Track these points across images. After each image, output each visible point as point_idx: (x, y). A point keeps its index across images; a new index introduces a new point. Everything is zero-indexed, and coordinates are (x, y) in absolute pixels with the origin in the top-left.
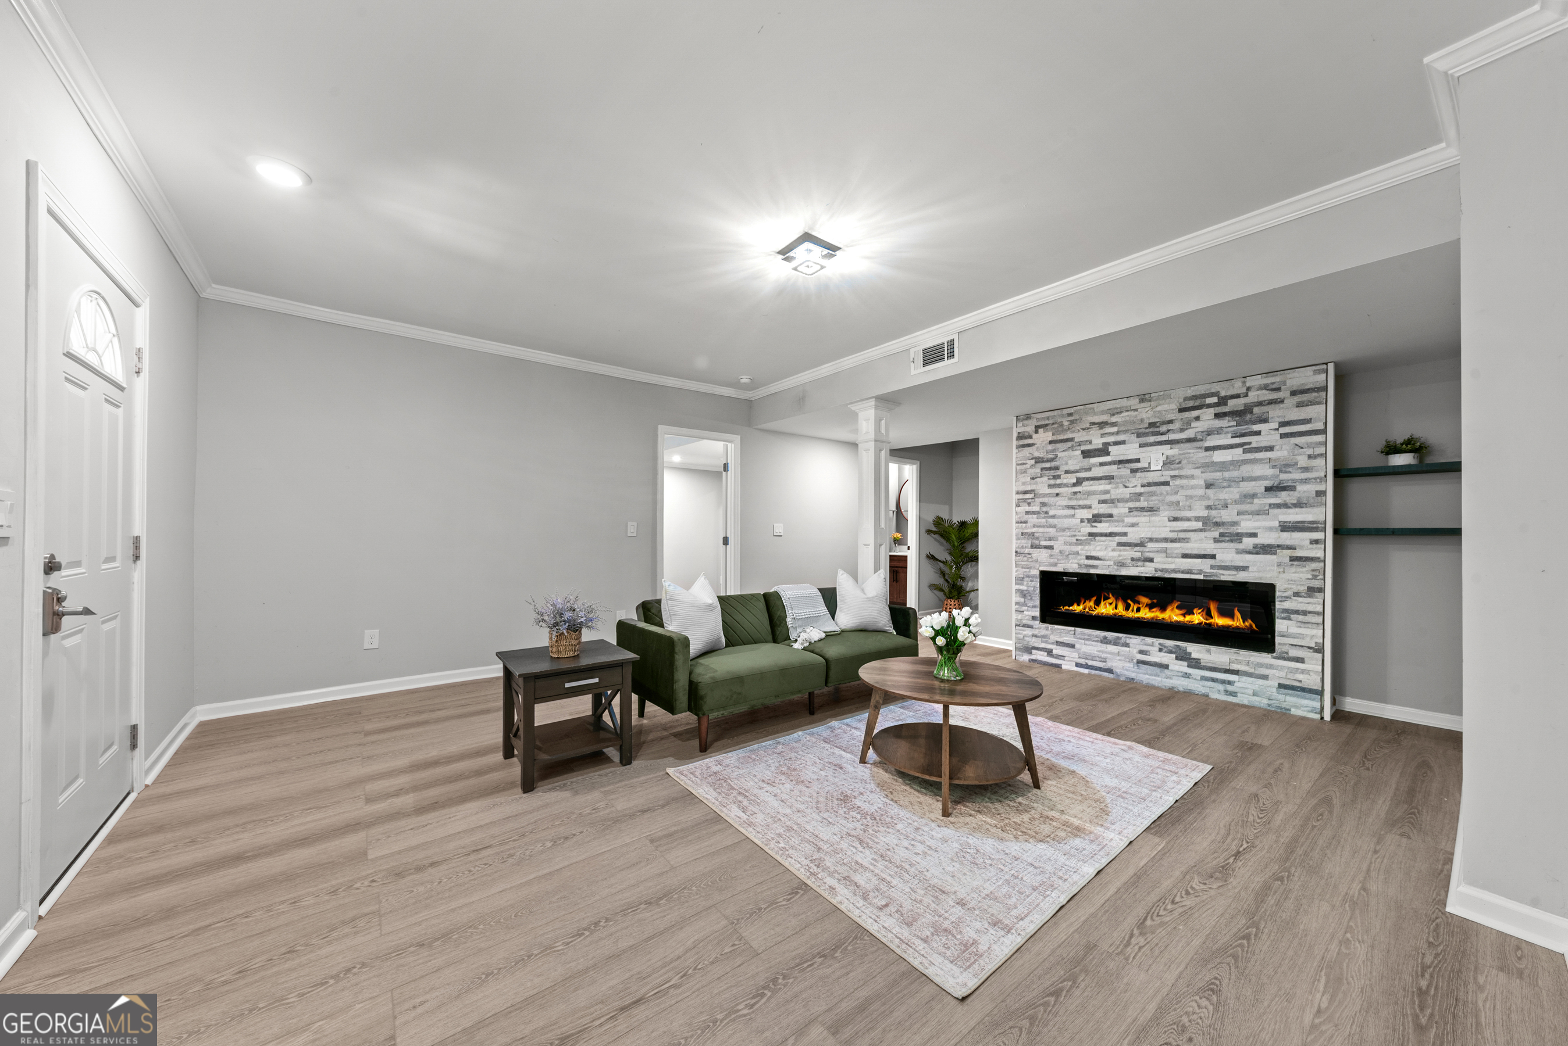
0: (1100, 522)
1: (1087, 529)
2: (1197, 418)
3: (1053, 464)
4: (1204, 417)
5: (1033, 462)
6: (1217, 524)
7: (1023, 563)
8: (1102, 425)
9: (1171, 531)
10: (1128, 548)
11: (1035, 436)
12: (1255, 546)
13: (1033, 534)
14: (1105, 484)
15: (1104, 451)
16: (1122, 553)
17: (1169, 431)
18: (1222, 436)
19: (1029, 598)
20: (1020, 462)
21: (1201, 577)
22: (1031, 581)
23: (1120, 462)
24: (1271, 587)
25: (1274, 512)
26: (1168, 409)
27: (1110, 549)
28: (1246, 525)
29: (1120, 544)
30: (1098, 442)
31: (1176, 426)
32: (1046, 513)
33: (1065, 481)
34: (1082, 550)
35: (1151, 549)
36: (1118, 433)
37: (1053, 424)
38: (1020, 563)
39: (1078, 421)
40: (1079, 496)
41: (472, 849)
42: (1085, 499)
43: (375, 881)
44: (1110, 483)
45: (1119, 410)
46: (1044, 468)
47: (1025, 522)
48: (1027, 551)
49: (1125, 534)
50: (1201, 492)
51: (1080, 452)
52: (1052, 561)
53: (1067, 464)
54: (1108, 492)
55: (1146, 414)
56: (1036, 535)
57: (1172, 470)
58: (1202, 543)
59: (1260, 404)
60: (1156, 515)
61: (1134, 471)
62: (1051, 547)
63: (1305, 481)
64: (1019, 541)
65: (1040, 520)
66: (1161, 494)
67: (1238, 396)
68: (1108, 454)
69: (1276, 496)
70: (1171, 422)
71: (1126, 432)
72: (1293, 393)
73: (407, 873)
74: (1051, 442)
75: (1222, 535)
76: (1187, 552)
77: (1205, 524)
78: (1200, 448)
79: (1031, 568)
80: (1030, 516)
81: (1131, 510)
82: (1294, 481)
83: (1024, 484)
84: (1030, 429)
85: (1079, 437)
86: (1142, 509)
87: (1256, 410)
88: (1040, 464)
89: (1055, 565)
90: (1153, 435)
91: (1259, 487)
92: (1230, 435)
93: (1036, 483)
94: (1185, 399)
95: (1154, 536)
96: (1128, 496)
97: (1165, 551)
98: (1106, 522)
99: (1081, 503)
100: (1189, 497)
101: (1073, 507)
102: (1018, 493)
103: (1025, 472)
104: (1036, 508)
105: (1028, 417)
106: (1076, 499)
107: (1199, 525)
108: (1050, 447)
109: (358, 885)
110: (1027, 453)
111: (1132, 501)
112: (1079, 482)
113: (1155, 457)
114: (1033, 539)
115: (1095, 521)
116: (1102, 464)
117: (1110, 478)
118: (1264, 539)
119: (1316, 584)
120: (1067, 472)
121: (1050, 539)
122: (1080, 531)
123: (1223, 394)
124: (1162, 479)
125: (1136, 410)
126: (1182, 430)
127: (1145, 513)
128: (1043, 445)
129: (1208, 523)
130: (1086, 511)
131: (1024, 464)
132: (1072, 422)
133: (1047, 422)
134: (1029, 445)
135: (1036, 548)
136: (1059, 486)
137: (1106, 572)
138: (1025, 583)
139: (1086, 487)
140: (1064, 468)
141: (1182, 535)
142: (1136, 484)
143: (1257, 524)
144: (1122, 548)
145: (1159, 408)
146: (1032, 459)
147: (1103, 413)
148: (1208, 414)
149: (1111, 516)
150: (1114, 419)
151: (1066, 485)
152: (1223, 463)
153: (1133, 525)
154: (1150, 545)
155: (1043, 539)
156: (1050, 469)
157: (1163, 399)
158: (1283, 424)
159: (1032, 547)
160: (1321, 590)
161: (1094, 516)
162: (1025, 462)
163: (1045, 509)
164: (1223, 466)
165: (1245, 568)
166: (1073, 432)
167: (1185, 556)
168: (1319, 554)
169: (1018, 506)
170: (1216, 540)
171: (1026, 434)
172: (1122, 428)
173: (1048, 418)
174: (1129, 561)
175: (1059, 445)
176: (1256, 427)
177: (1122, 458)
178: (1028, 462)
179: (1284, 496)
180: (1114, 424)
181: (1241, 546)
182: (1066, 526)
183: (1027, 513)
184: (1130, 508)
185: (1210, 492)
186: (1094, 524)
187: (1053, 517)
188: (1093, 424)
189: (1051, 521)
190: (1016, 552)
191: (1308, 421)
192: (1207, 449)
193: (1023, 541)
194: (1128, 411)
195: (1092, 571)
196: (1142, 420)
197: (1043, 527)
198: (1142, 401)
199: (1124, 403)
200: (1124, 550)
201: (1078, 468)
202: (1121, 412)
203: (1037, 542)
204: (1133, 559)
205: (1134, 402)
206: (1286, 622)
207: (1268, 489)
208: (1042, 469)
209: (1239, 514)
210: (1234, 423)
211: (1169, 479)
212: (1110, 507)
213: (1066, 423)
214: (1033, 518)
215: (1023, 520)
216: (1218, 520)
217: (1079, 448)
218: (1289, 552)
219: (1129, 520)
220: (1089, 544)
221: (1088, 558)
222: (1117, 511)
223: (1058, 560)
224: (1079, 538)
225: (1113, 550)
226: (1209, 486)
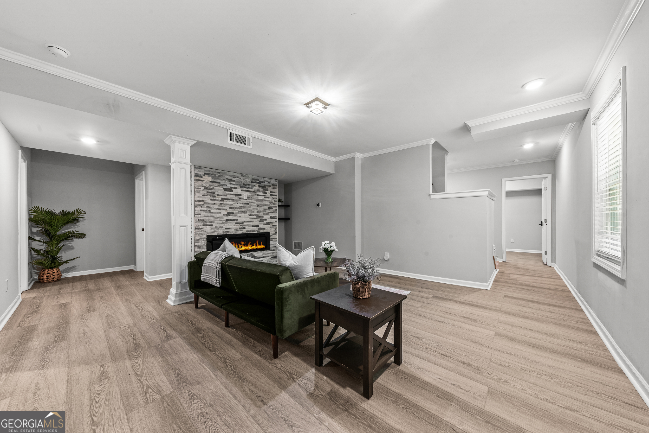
0: (230, 215)
1: (225, 218)
2: (255, 186)
3: (212, 191)
4: (256, 186)
5: (203, 188)
6: (260, 217)
7: (199, 233)
8: (230, 180)
9: (250, 219)
10: (238, 224)
11: (203, 177)
12: (267, 223)
13: (203, 220)
14: (231, 202)
15: (230, 190)
16: (237, 226)
17: (248, 187)
18: (260, 192)
19: (202, 248)
20: (197, 187)
21: (256, 232)
22: (203, 240)
23: (236, 195)
24: (269, 233)
25: (269, 214)
26: (248, 180)
27: (233, 225)
28: (265, 217)
29: (236, 223)
30: (229, 186)
31: (250, 186)
32: (210, 211)
33: (217, 199)
34: (224, 226)
35: (245, 225)
36: (235, 184)
37: (212, 174)
38: (197, 233)
39: (222, 176)
40: (222, 205)
41: (446, 358)
42: (225, 207)
43: (489, 374)
44: (233, 202)
45: (235, 177)
46: (208, 192)
47: (200, 215)
48: (201, 227)
49: (237, 220)
50: (256, 207)
51: (222, 188)
52: (212, 231)
53: (218, 192)
54: (232, 205)
55: (243, 180)
56: (205, 220)
57: (250, 200)
58: (256, 222)
59: (267, 186)
60: (246, 214)
61: (240, 198)
62: (212, 225)
63: (274, 207)
64: (197, 223)
65: (207, 214)
66: (247, 207)
67: (263, 182)
68: (232, 191)
69: (270, 210)
70: (249, 185)
71: (237, 185)
72: (272, 185)
73: (475, 367)
74: (211, 182)
75: (260, 220)
76: (253, 225)
77: (257, 217)
78: (256, 194)
79: (202, 235)
80: (202, 212)
81: (239, 212)
82: (273, 206)
83: (199, 197)
84: (201, 173)
85: (222, 182)
86: (242, 212)
87: (266, 187)
88: (206, 190)
89: (214, 232)
90: (245, 188)
91: (266, 207)
92: (261, 192)
93: (205, 198)
94: (253, 179)
95: (246, 220)
96: (238, 207)
97: (248, 225)
98: (232, 215)
99: (223, 208)
100: (254, 209)
101: (220, 209)
102: (195, 201)
103: (199, 192)
104: (205, 209)
105: (200, 168)
106: (222, 206)
107: (255, 217)
108: (211, 184)
109: (496, 377)
110: (200, 184)
111: (239, 209)
112: (222, 200)
113: (245, 195)
114: (203, 222)
115: (228, 215)
116: (230, 194)
117: (232, 200)
118: (268, 221)
119: (276, 231)
120: (218, 195)
121: (211, 222)
122: (223, 219)
123: (260, 181)
124: (247, 202)
125: (240, 178)
126: (252, 188)
127: (243, 213)
128: (208, 182)
129: (258, 217)
130: (225, 211)
131: (199, 188)
132: (219, 176)
133: (209, 173)
134: (201, 180)
135: (205, 226)
136: (215, 200)
137: (232, 233)
138: (200, 242)
139: (225, 202)
140: (216, 193)
141: (252, 220)
142: (240, 202)
143: (267, 217)
144: (237, 224)
145: (246, 180)
146: (203, 187)
147: (230, 176)
148: (257, 185)
149: (233, 213)
150: (234, 179)
151: (218, 200)
152: (260, 200)
153: (240, 217)
154: (244, 223)
155: (208, 222)
156: (211, 193)
157: (247, 177)
158: (271, 192)
159: (203, 225)
160: (276, 233)
161: (228, 213)
162: (199, 187)
163: (209, 209)
164: (261, 201)
165: (264, 229)
166: (220, 180)
167: (253, 226)
168: (276, 224)
169: (196, 207)
170: (259, 221)
171: (199, 175)
172: (236, 183)
173: (209, 171)
174: (239, 229)
175: (214, 184)
176: (266, 192)
177: (236, 193)
178: (201, 188)
179: (271, 210)
180: (234, 181)
181: (264, 223)
182: (218, 217)
183: (201, 210)
184: (239, 211)
185: (258, 208)
186: (228, 216)
187: (213, 213)
188: (227, 179)
189: (212, 214)
190: (196, 228)
191: (274, 192)
192: (258, 195)
193: (199, 223)
194: (238, 178)
195: (228, 233)
196: (242, 182)
197: (209, 217)
198: (242, 176)
199: (236, 174)
200: (238, 225)
201: (222, 194)
202: (236, 178)
203: (205, 223)
204: (240, 228)
205: (240, 175)
206: (272, 241)
207: (268, 208)
208: (207, 192)
209: (264, 214)
210: (262, 189)
211: (249, 203)
212: (233, 210)
213: (217, 176)
214: (203, 213)
215: (199, 214)
216: (260, 216)
217: (222, 187)
218: (271, 224)
219: (239, 215)
220: (226, 223)
221: (226, 229)
222: (236, 211)
223: (215, 230)
224: (223, 221)
225: (234, 225)
226: (258, 206)
